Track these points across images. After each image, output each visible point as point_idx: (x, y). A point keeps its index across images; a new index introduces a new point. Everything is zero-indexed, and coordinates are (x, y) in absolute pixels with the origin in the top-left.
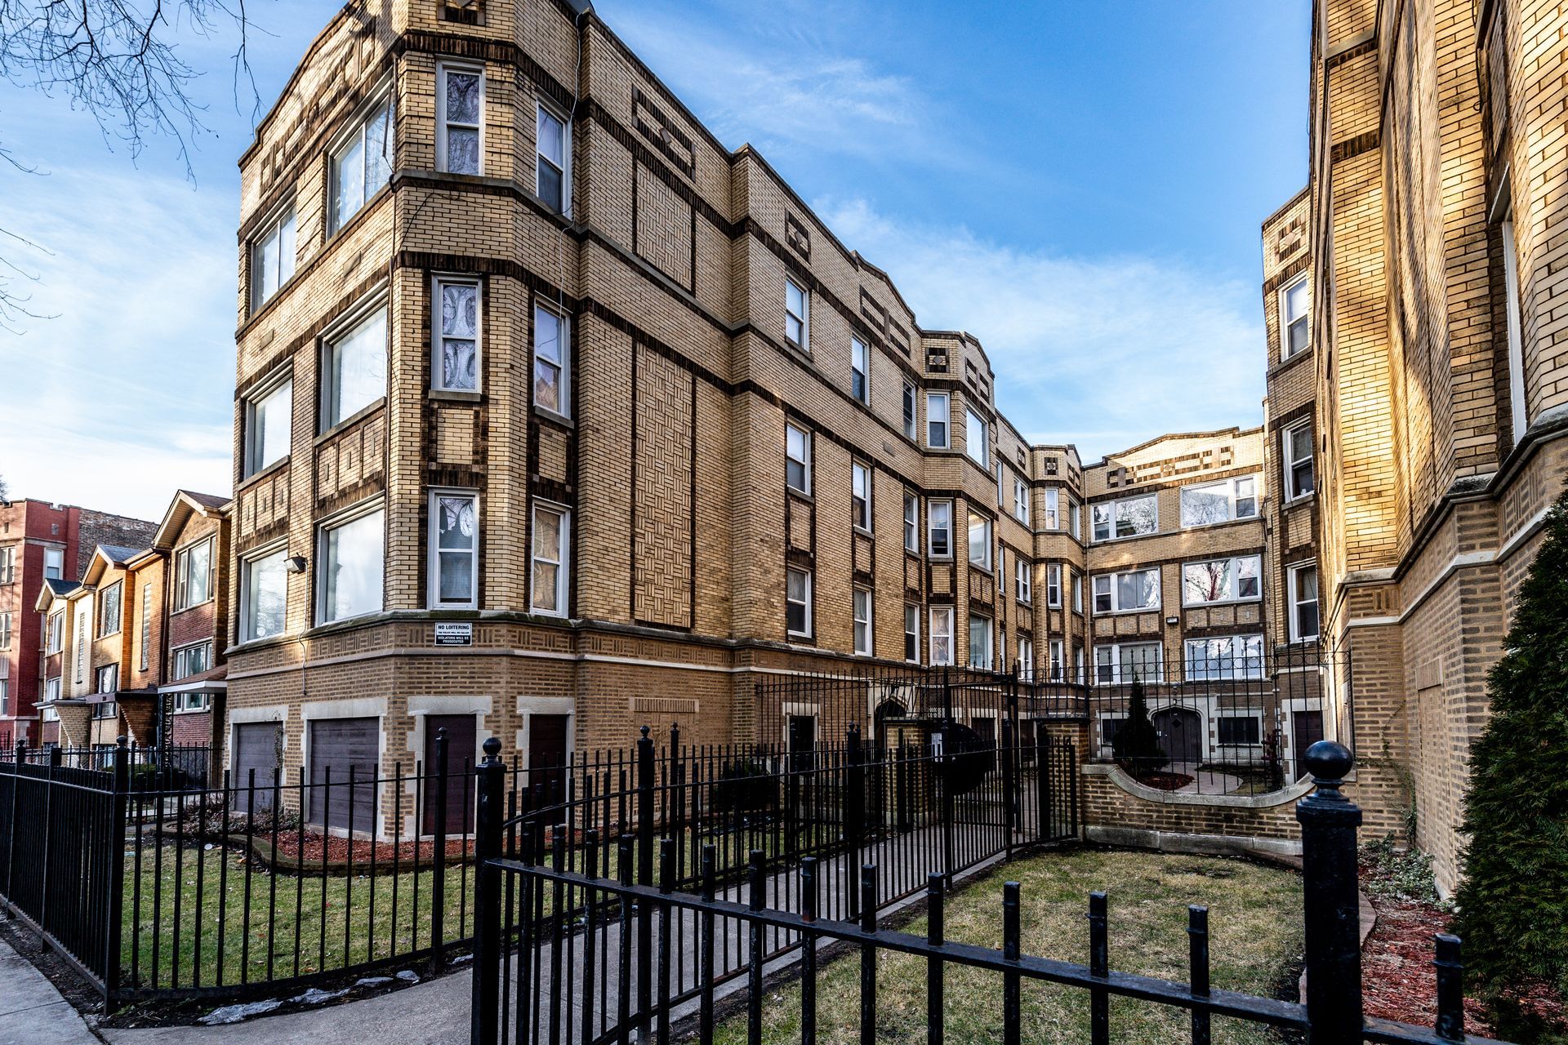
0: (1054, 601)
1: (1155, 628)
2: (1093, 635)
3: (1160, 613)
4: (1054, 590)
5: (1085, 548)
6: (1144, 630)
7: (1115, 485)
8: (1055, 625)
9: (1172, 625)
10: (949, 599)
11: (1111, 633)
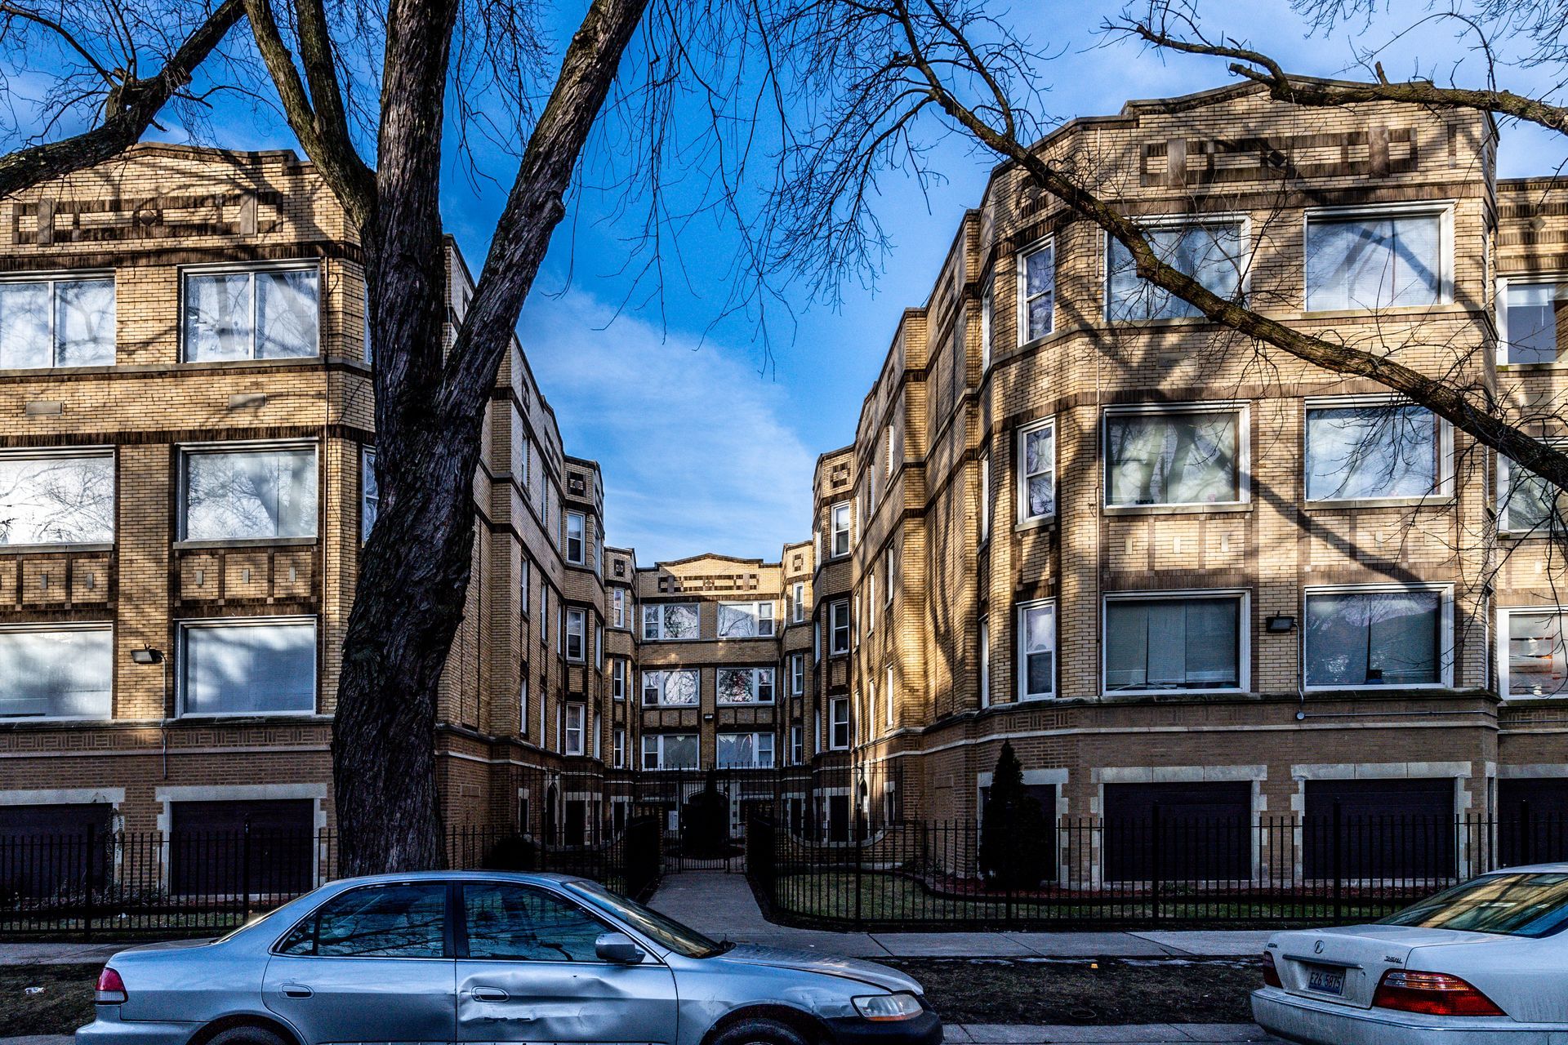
0: (618, 693)
1: (694, 722)
2: (642, 724)
3: (699, 710)
4: (618, 683)
5: (638, 645)
6: (685, 723)
7: (664, 590)
8: (619, 717)
9: (708, 721)
10: (581, 697)
11: (657, 725)
